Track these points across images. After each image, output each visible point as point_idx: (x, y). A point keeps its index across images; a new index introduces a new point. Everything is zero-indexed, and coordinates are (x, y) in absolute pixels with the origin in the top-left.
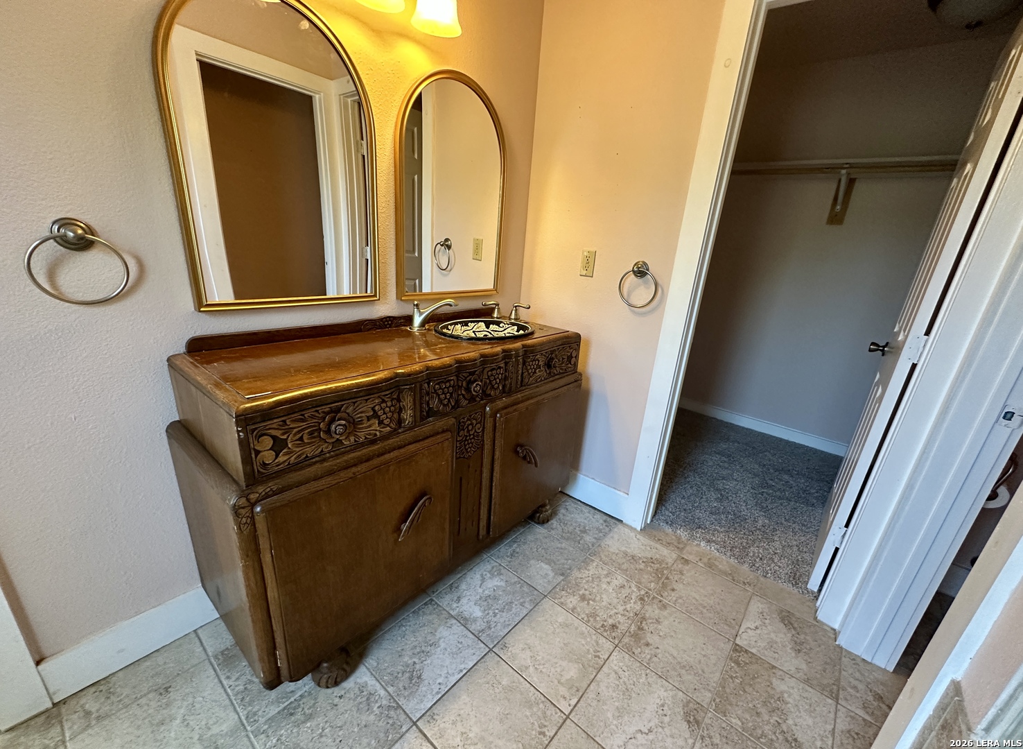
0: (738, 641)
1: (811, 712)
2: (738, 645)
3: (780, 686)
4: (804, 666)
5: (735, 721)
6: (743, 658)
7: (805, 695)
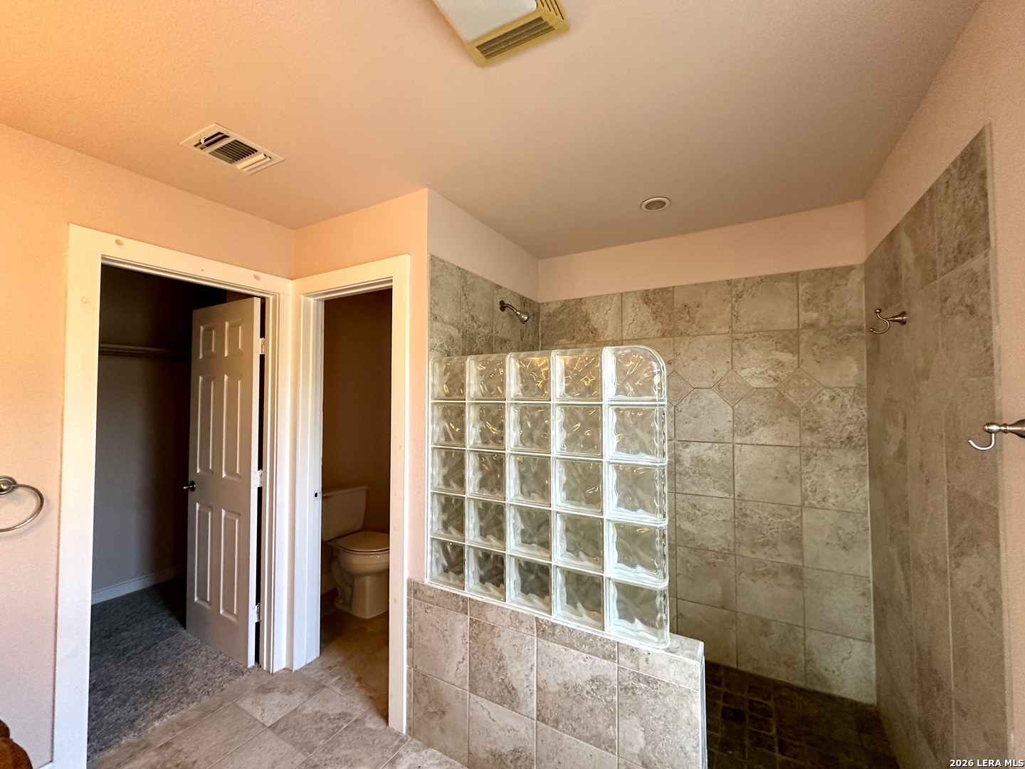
0: (268, 725)
1: (327, 701)
2: (271, 726)
3: (308, 711)
4: (301, 694)
5: (321, 742)
6: (282, 726)
7: (318, 699)
